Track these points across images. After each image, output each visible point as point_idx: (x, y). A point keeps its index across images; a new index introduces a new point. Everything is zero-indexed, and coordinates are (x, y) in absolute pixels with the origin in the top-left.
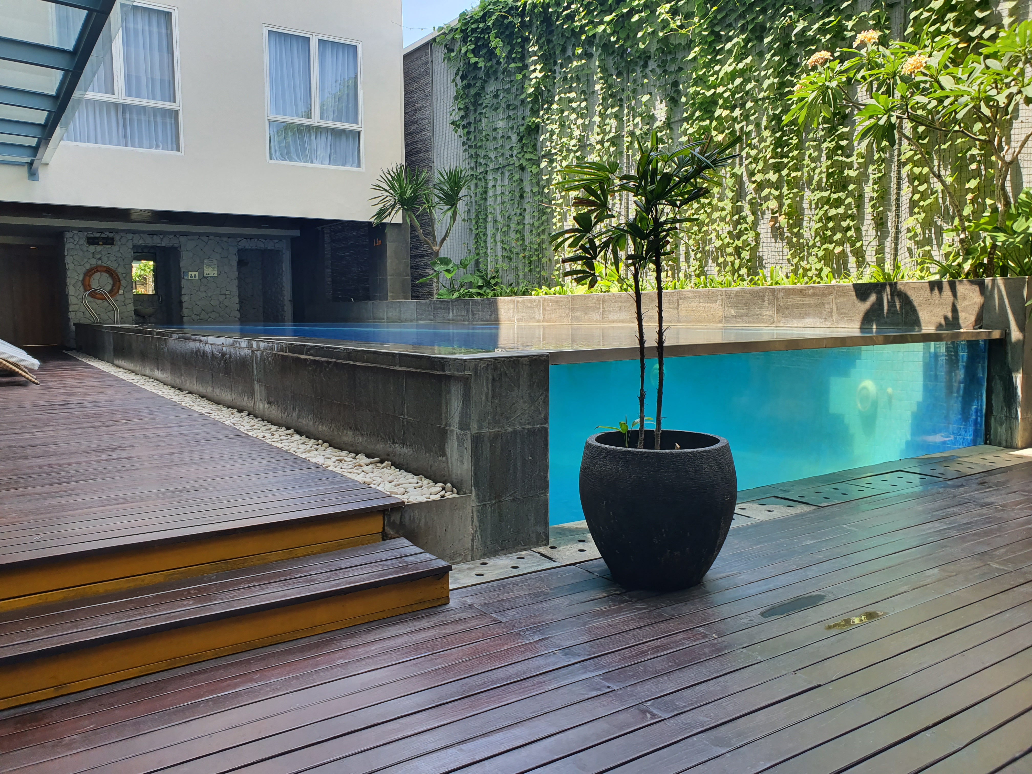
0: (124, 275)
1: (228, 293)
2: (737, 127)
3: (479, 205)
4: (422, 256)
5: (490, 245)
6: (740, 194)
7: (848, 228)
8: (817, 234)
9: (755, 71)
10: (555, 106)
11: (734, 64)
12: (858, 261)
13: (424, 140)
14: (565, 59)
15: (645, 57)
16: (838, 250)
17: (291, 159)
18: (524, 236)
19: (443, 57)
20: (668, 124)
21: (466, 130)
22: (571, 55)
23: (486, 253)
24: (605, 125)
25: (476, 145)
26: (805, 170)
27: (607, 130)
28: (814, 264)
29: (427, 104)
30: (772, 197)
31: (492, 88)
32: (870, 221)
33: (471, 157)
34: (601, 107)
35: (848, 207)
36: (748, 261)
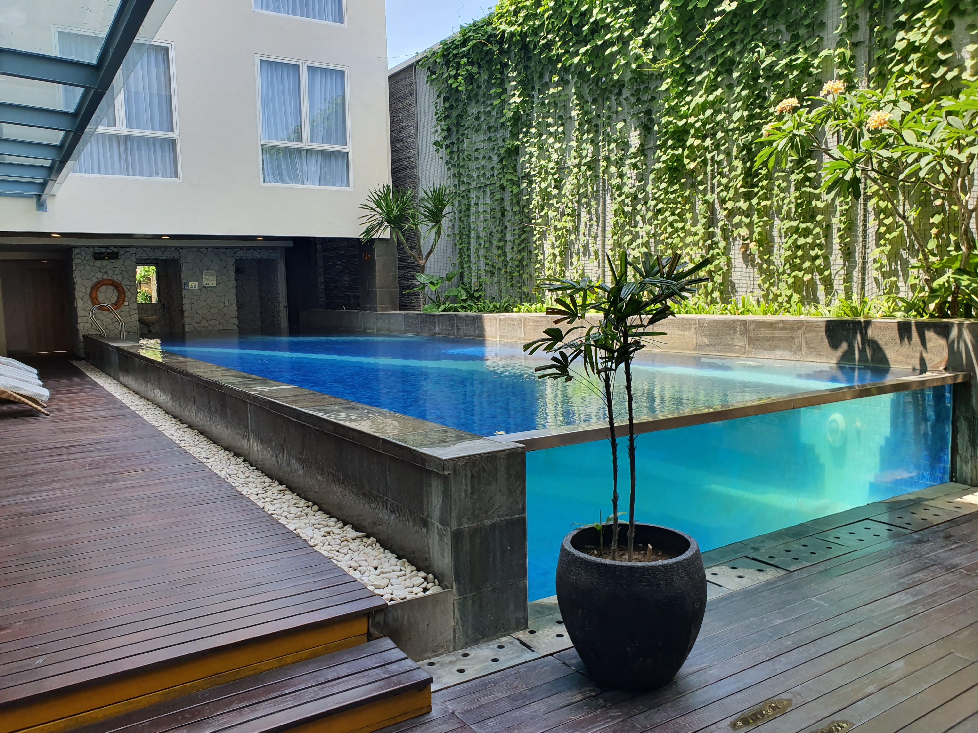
0: (129, 287)
1: (226, 301)
2: (709, 156)
3: (463, 222)
4: (409, 268)
5: (473, 260)
6: (712, 221)
7: (817, 257)
8: (787, 260)
9: (725, 103)
10: (533, 130)
11: (705, 96)
12: (826, 289)
13: (409, 157)
14: (542, 85)
15: (620, 85)
16: (807, 277)
17: (283, 181)
18: (505, 252)
19: (426, 79)
20: (642, 150)
21: (449, 150)
22: (548, 81)
23: (469, 267)
24: (582, 149)
25: (459, 164)
26: (775, 199)
27: (584, 155)
28: (784, 290)
29: (412, 124)
30: (742, 224)
31: (473, 110)
32: (837, 252)
33: (454, 175)
34: (577, 132)
35: (817, 237)
36: (721, 284)
